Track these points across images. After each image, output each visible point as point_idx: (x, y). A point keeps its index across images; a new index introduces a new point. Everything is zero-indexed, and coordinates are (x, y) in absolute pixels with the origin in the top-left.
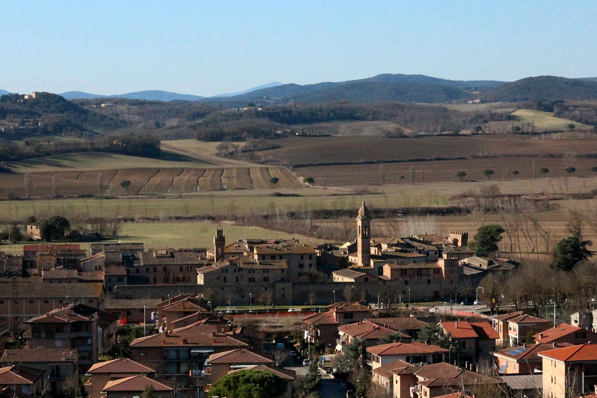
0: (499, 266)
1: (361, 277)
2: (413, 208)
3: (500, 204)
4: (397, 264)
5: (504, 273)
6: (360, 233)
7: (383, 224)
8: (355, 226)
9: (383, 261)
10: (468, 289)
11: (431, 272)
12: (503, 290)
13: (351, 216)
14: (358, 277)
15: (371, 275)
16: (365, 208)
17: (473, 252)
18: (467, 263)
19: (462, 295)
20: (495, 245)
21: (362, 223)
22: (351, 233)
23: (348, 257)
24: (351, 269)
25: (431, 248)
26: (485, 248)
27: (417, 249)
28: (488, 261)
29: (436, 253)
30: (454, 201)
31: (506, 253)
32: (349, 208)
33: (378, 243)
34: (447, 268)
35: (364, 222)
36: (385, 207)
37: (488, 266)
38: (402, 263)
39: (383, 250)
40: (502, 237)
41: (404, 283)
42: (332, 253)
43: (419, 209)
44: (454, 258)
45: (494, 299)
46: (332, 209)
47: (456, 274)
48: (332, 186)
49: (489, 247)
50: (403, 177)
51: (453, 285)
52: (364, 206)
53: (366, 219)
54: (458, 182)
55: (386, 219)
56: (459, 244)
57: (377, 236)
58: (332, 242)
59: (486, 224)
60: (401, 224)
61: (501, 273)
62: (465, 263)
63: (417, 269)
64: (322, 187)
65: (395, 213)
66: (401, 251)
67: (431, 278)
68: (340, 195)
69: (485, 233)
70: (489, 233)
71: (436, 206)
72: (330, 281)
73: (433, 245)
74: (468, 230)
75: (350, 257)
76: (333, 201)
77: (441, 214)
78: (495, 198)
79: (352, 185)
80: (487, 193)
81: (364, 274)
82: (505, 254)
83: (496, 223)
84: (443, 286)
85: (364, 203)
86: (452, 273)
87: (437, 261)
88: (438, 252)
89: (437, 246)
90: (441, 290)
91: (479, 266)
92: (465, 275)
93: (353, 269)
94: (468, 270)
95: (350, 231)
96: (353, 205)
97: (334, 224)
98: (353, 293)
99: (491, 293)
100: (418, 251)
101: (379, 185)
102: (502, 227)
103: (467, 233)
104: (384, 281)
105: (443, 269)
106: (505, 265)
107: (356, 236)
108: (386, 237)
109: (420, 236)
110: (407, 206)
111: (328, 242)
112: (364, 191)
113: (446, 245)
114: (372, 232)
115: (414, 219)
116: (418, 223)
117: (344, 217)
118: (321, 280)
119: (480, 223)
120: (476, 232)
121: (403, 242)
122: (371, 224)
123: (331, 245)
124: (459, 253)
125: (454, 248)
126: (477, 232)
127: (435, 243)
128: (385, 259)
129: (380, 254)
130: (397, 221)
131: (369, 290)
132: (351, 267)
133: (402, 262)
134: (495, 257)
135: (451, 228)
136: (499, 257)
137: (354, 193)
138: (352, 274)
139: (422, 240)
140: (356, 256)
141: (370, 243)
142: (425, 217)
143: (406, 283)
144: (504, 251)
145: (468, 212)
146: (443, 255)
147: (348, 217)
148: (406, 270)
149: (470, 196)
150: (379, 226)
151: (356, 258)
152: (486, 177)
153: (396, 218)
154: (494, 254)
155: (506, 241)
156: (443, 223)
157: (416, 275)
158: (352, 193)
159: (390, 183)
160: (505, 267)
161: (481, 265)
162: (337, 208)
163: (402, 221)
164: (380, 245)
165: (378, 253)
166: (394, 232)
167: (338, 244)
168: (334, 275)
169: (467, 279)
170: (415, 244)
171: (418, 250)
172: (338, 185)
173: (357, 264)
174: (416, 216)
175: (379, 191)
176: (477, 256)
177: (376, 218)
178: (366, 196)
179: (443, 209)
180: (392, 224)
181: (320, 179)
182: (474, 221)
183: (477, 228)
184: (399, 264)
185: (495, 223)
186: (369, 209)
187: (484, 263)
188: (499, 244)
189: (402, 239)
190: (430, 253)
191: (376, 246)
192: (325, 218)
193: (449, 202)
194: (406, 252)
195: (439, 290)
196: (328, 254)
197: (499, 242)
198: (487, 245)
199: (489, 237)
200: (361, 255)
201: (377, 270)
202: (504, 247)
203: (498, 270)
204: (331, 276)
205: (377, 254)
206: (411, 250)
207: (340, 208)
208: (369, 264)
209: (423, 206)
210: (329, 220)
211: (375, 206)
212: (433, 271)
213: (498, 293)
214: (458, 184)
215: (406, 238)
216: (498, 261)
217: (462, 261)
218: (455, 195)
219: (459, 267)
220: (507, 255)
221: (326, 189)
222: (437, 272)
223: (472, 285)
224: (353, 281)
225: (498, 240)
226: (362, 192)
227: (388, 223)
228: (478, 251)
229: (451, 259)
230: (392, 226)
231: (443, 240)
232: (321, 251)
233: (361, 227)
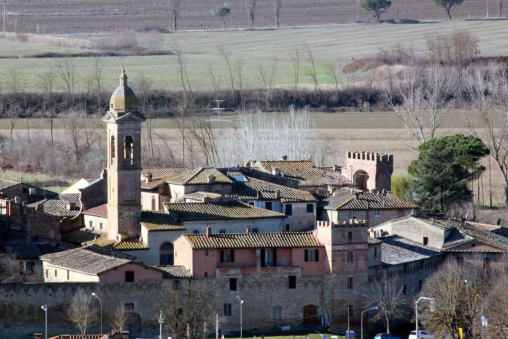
0: (473, 244)
1: (115, 268)
2: (251, 92)
3: (480, 82)
4: (210, 235)
5: (487, 260)
6: (113, 156)
7: (173, 132)
8: (102, 139)
9: (173, 227)
10: (394, 302)
11: (298, 256)
12: (485, 305)
13: (91, 112)
14: (108, 271)
15: (141, 264)
16: (128, 92)
17: (407, 204)
18: (390, 234)
19: (378, 317)
20: (465, 187)
21: (119, 130)
22: (90, 154)
23: (82, 215)
24: (89, 248)
25: (296, 193)
26: (438, 197)
27: (261, 199)
28: (447, 230)
29: (310, 209)
30: (358, 73)
31: (492, 208)
32: (86, 91)
33: (160, 182)
34: (341, 248)
35: (126, 126)
36: (180, 89)
37: (446, 241)
38: (222, 234)
39: (172, 201)
40: (483, 168)
41: (228, 285)
42: (41, 207)
43: (268, 95)
44: (356, 222)
45: (461, 330)
46: (41, 91)
47: (362, 264)
48: (41, 32)
49: (447, 193)
50: (227, 11)
51: (354, 292)
52: (125, 84)
53: (130, 119)
54: (369, 23)
55: (180, 120)
56: (371, 184)
57: (159, 164)
58: (41, 177)
59: (440, 133)
60: (221, 134)
61: (478, 262)
62: (384, 233)
63: (263, 250)
64: (14, 34)
65: (205, 105)
66: (219, 202)
67: (298, 272)
68: (60, 56)
69: (440, 158)
70: (450, 156)
71: (310, 87)
72: (32, 280)
73: (304, 187)
74: (394, 150)
75: (87, 219)
76: (42, 71)
77: (324, 107)
78: (466, 64)
79: (91, 29)
80: (444, 52)
81: (126, 261)
82: (490, 211)
83: (467, 130)
84: (327, 293)
85: (125, 78)
86: (350, 259)
87: (312, 227)
88: (315, 205)
89: (313, 189)
90: (322, 303)
91: (422, 241)
92: (386, 266)
93: (95, 249)
94: (393, 252)
95: (88, 149)
96: (96, 82)
97: (46, 133)
98: (94, 311)
99: (454, 312)
100: (264, 203)
101: (163, 31)
102: (485, 142)
103: (391, 157)
104: (177, 280)
105: (329, 249)
106: (490, 241)
107: (103, 163)
108: (180, 166)
109: (268, 163)
110: (237, 88)
111: (30, 178)
112: (127, 47)
113: (336, 187)
114: (146, 154)
115: (254, 121)
116: (265, 130)
117: (72, 114)
118: (12, 278)
119: (426, 130)
120: (415, 155)
121: (224, 179)
122: (144, 133)
123: (37, 186)
124: (371, 209)
125: (357, 194)
126: (418, 153)
127: (309, 182)
128: (179, 223)
129: (166, 211)
130: (209, 126)
131: (136, 303)
132: (90, 244)
133: (221, 231)
134: (464, 220)
135: (349, 143)
136: (474, 220)
137: (101, 51)
138: (94, 261)
139: (274, 173)
140: (105, 215)
141: (139, 182)
142: (282, 115)
143: (233, 284)
144: (488, 204)
145: (397, 101)
146: (329, 212)
147: (84, 113)
148: (232, 250)
149: (399, 61)
150: (163, 138)
151: (102, 220)
152: (443, 10)
153: (207, 116)
154: (461, 211)
155: (494, 178)
156: (331, 130)
157: (259, 263)
158: (95, 51)
159: (191, 26)
160: (491, 246)
161: (426, 240)
162: (54, 91)
163: (223, 125)
164: (166, 186)
165: (161, 207)
166: (202, 155)
167: (54, 183)
168: (46, 265)
169: (390, 275)
170: (254, 183)
171: (266, 199)
172: (57, 31)
173: (106, 235)
174: (259, 112)
175: (164, 48)
176: (417, 216)
177: (156, 116)
178: (128, 59)
179: (330, 94)
180: (198, 131)
181: (9, 13)
182: (411, 126)
183: (417, 144)
184: (215, 236)
185: (467, 132)
186: (137, 92)
187: (434, 234)
188: (473, 186)
189: (224, 171)
190: (294, 206)
191: (154, 190)
192: (22, 116)
193: (345, 76)
194: (233, 204)
195: (317, 304)
196: (28, 208)
197: (476, 182)
198: (443, 189)
199: (448, 167)
200: (116, 214)
201: (156, 252)
202: (486, 194)
203: (470, 253)
204: (36, 267)
205: (157, 209)
206: (246, 201)
207: (61, 91)
208: (136, 238)
209: (277, 86)
210: (31, 121)
211: (154, 87)
212: (301, 253)
213: (471, 312)
214: (369, 29)
215: (232, 170)
216: (473, 229)
217: (378, 229)
218: (360, 58)
219: (370, 245)
220: (496, 215)
221: (25, 39)
222: (312, 255)
223: (404, 291)
224: (96, 279)
225: (473, 177)
226: (117, 49)
227: (186, 130)
228: (420, 204)
229: (347, 223)
230: (198, 138)
231: (328, 173)
232: (12, 203)
233: (116, 141)
